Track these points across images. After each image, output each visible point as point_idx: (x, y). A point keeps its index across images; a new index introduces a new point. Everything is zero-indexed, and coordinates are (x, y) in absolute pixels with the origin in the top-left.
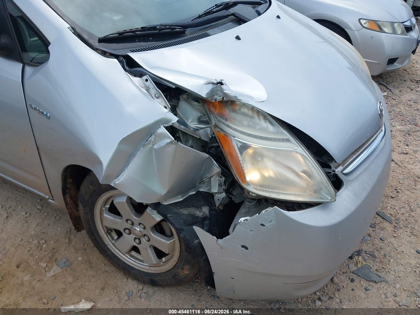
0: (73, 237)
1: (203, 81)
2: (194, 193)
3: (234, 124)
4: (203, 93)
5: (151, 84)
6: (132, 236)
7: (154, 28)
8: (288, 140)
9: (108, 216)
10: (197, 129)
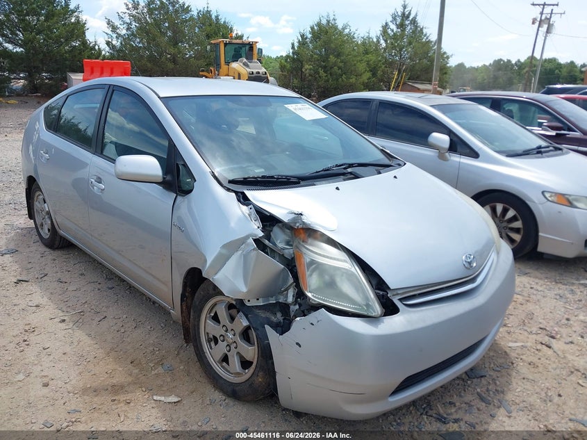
0: (182, 351)
1: (288, 211)
2: (274, 302)
3: (308, 245)
4: (286, 219)
5: (253, 211)
6: (225, 343)
7: (272, 177)
8: (345, 261)
9: (210, 322)
10: (284, 249)
